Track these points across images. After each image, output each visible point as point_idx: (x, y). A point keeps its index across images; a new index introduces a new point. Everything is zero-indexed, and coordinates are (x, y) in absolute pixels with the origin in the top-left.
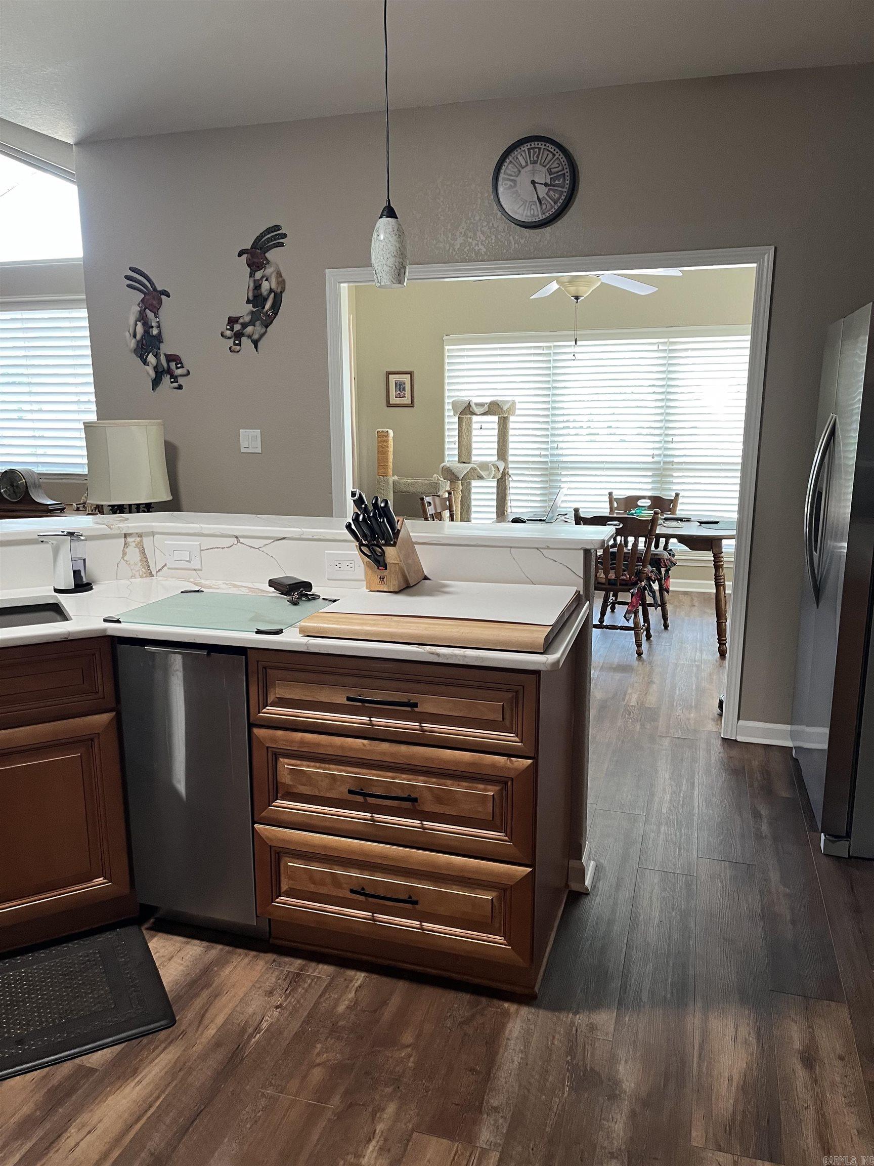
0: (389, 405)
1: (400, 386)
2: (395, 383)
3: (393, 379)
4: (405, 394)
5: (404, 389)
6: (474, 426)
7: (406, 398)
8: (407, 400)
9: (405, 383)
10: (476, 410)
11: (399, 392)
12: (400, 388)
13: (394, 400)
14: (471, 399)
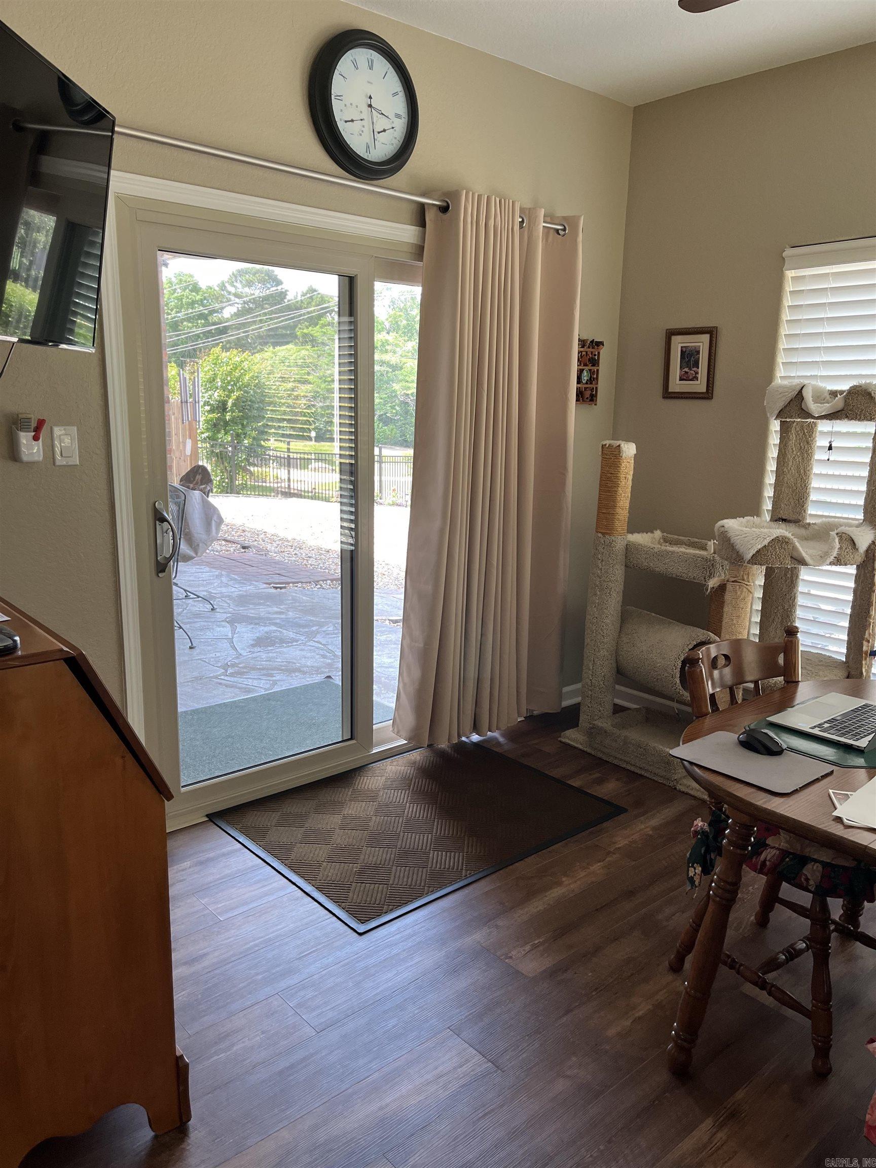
0: (668, 395)
1: (689, 358)
2: (682, 351)
3: (678, 343)
4: (697, 373)
5: (696, 364)
6: (821, 442)
7: (699, 382)
8: (700, 385)
9: (698, 352)
10: (814, 407)
11: (686, 370)
12: (689, 361)
13: (676, 385)
14: (806, 382)
